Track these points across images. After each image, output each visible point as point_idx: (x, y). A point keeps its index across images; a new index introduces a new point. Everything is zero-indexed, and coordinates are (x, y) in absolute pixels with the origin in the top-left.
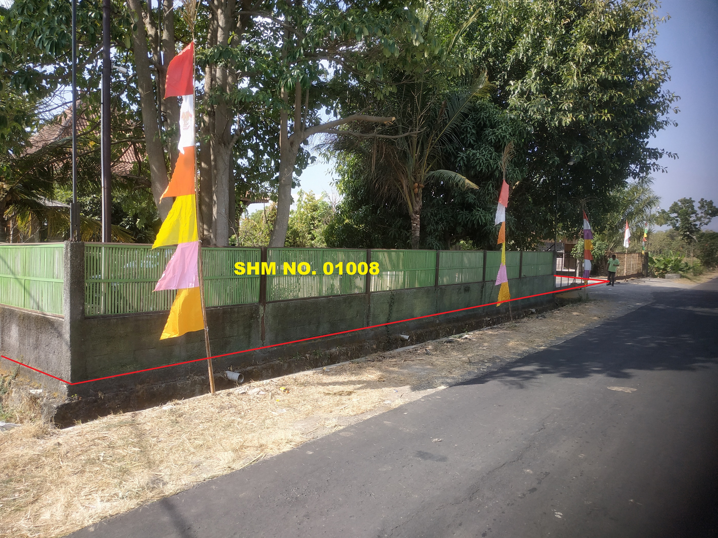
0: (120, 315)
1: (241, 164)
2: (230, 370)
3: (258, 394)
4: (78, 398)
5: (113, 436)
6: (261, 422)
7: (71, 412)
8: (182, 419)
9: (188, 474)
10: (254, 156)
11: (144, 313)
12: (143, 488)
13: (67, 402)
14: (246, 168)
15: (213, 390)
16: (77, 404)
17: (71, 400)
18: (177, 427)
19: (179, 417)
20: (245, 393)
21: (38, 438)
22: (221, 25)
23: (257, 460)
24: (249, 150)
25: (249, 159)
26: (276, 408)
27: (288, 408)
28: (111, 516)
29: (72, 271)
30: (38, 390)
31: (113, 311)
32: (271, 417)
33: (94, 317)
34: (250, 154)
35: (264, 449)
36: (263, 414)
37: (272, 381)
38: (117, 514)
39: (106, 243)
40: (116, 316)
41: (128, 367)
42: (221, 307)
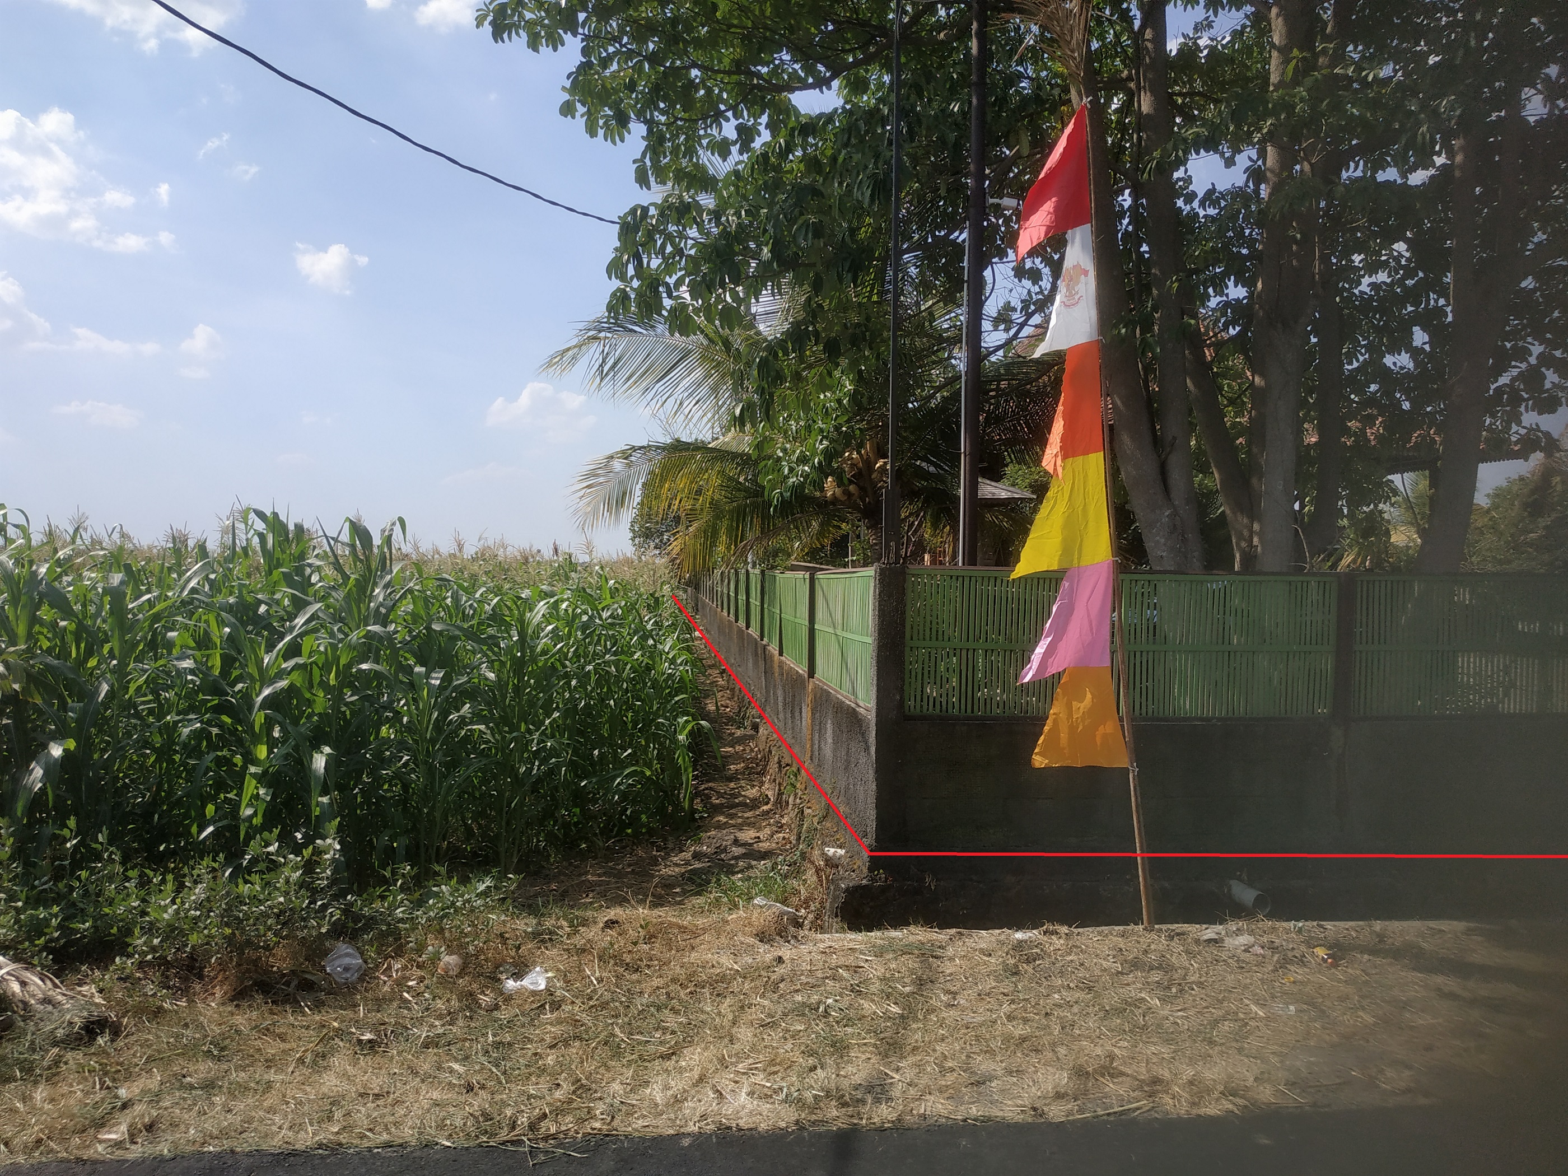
0: (977, 718)
1: (1393, 367)
2: (1240, 879)
3: (1246, 951)
4: (886, 879)
5: (875, 969)
6: (1205, 1022)
7: (871, 904)
8: (1031, 970)
9: (946, 1095)
10: (1430, 342)
11: (1029, 718)
12: (828, 1094)
13: (864, 882)
14: (1409, 375)
15: (1149, 918)
16: (883, 890)
17: (873, 880)
18: (1007, 987)
19: (1028, 962)
20: (1215, 941)
21: (761, 941)
22: (1277, 43)
23: (1122, 1113)
24: (1416, 329)
25: (1415, 353)
26: (1273, 997)
27: (1305, 1007)
28: (740, 1129)
29: (882, 622)
30: (839, 850)
31: (963, 707)
32: (1241, 1016)
33: (923, 718)
34: (1420, 337)
35: (1158, 1092)
36: (1225, 1004)
37: (1322, 926)
38: (751, 1129)
39: (966, 567)
40: (968, 718)
41: (991, 831)
42: (1219, 719)
